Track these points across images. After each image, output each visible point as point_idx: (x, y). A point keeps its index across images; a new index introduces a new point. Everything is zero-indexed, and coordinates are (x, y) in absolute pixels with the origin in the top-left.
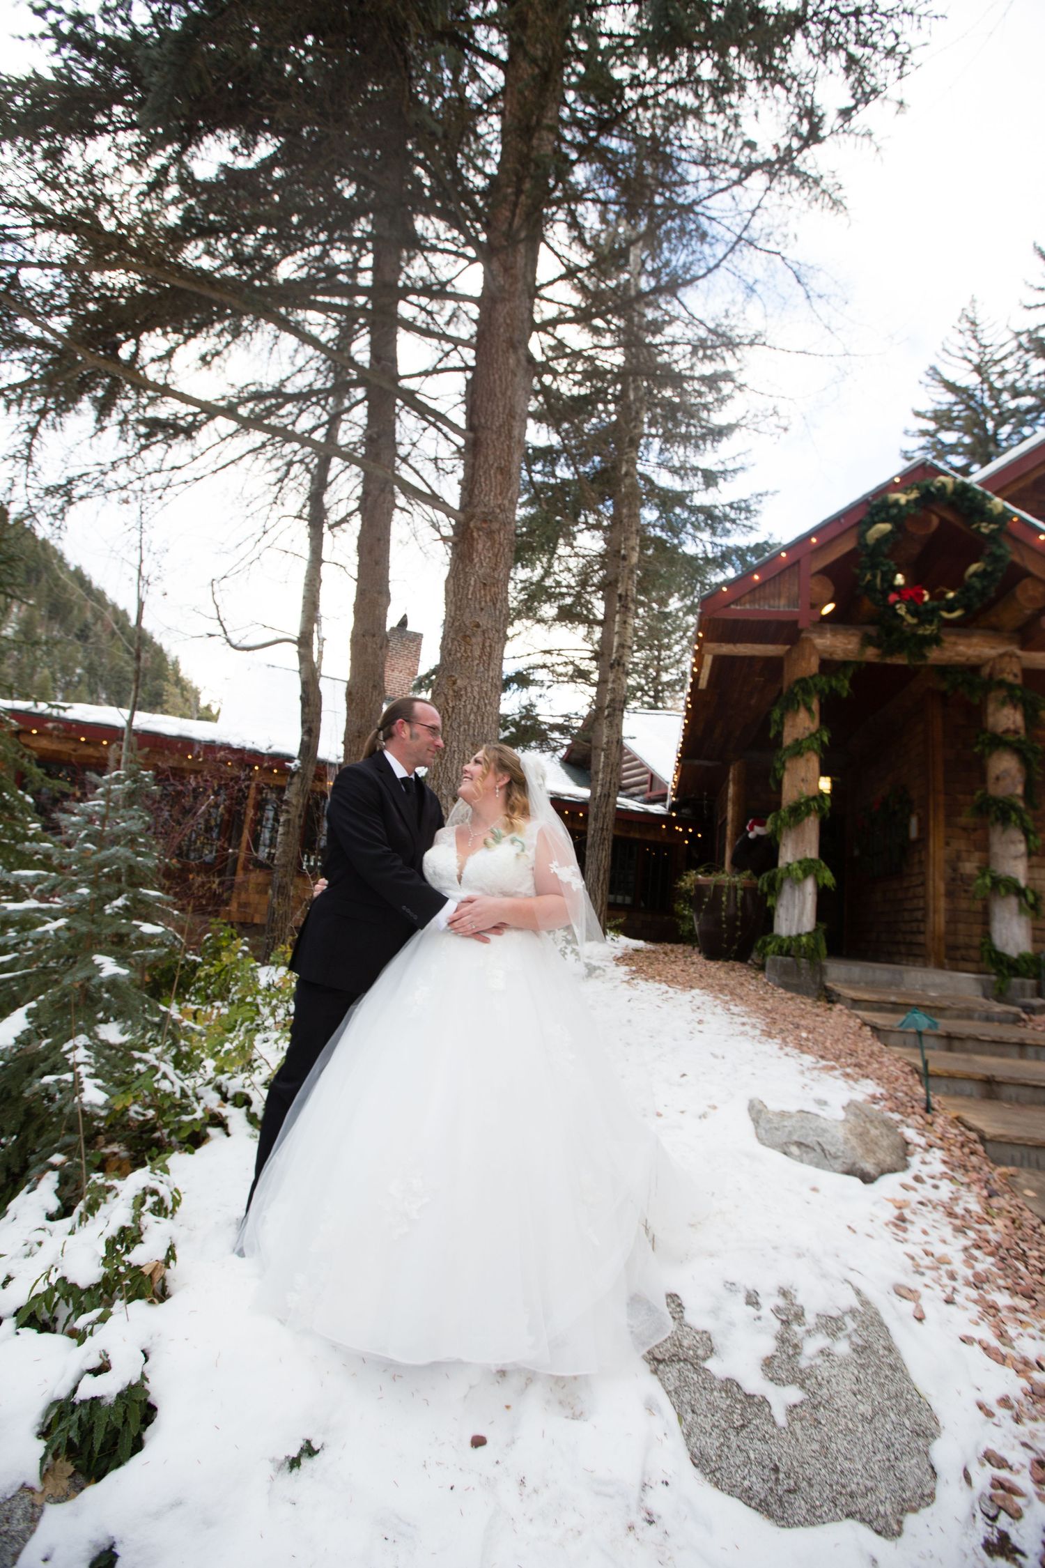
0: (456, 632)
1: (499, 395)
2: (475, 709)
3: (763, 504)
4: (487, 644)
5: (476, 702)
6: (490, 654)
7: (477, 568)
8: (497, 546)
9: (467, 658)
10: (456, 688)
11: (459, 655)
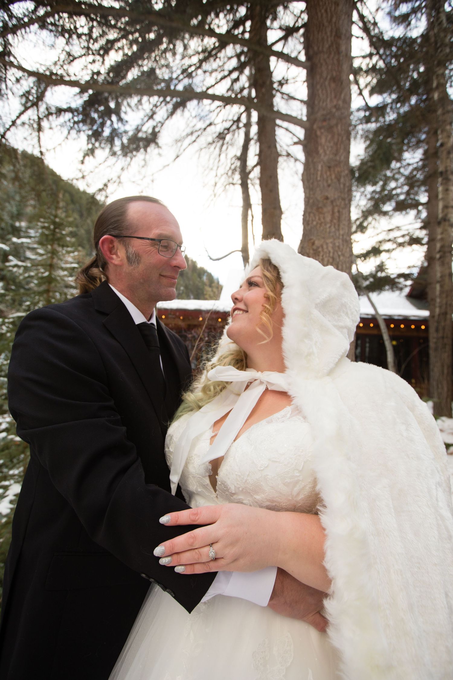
0: (311, 207)
4: (336, 210)
5: (331, 255)
6: (339, 218)
7: (322, 157)
8: (336, 137)
9: (321, 224)
10: (315, 247)
11: (315, 223)
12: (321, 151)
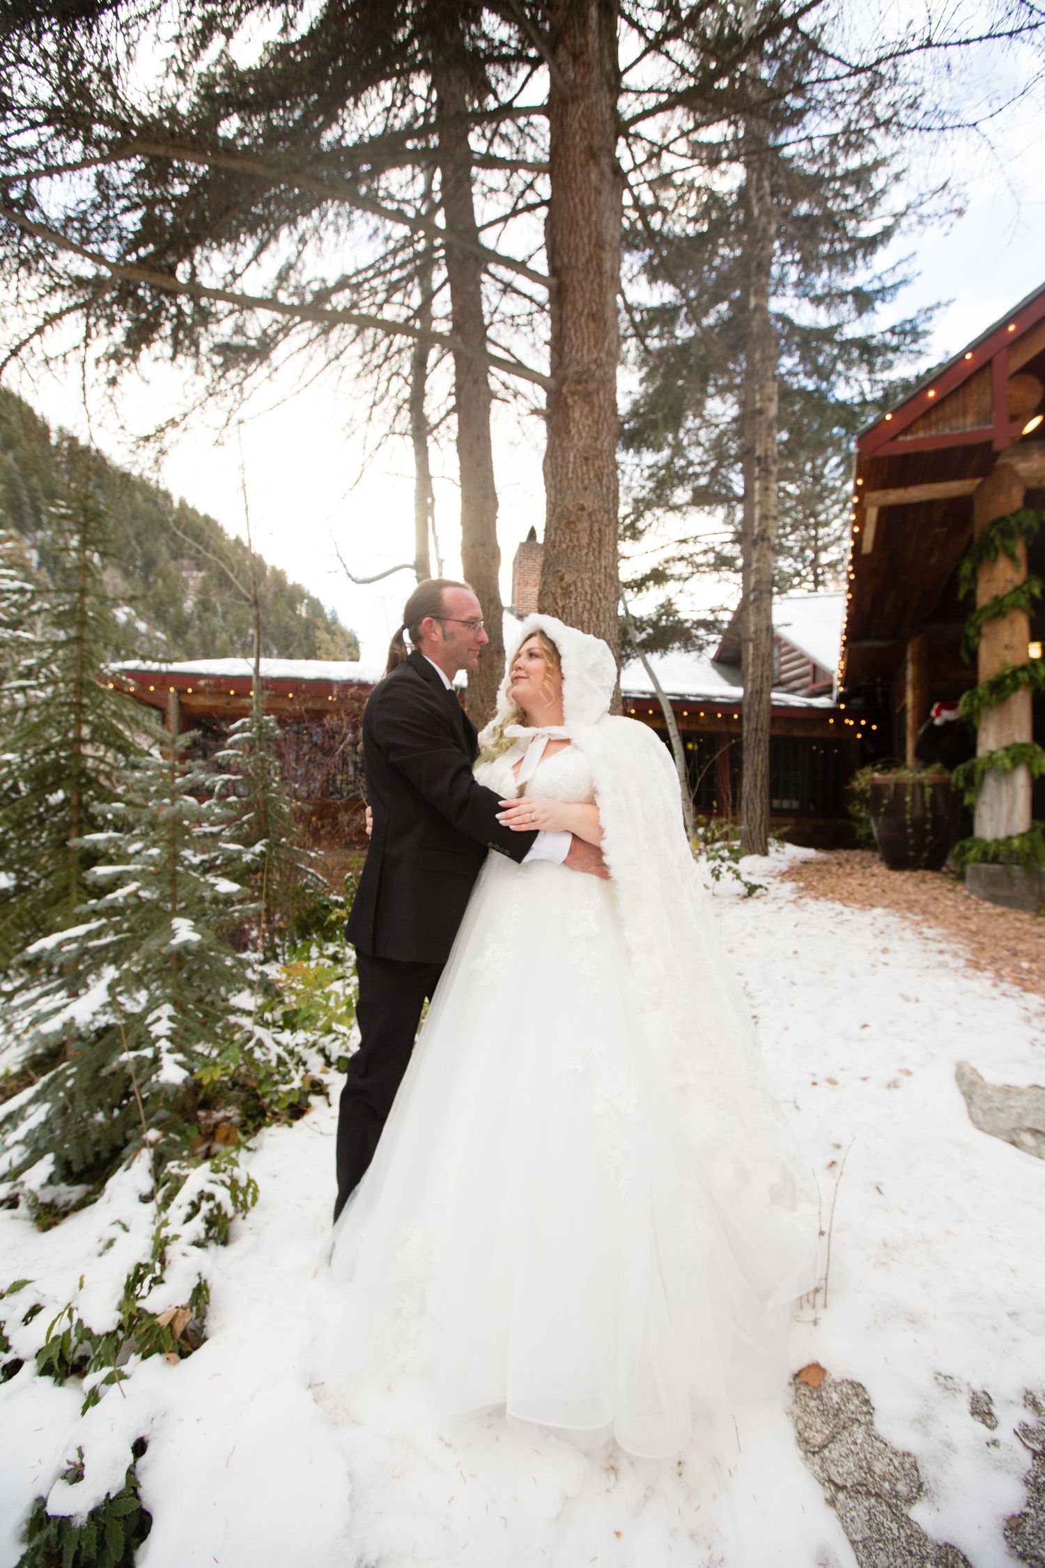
0: (559, 520)
1: (582, 223)
2: (588, 606)
3: (934, 321)
4: (596, 528)
5: (589, 597)
6: (600, 540)
7: (576, 441)
8: (597, 410)
9: (573, 548)
10: (564, 584)
11: (564, 546)
12: (574, 431)
